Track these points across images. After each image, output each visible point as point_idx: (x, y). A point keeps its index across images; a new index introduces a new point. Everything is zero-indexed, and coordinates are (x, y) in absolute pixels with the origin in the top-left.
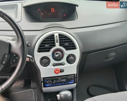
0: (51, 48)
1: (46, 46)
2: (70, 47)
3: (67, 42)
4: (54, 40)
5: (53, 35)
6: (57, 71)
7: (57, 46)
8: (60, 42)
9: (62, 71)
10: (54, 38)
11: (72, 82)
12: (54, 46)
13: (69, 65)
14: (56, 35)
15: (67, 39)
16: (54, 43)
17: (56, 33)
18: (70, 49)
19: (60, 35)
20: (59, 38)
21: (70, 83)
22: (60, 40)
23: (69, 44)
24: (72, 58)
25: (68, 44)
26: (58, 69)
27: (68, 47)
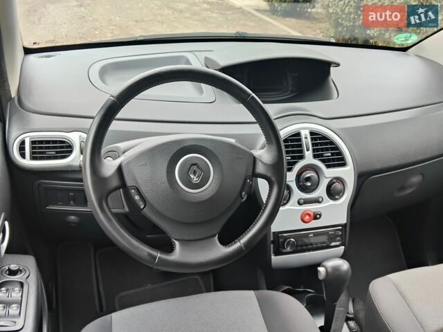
0: (294, 163)
2: (334, 160)
3: (327, 149)
4: (301, 146)
5: (298, 134)
6: (307, 217)
7: (309, 158)
8: (314, 150)
9: (316, 216)
10: (300, 140)
11: (338, 243)
12: (302, 157)
13: (332, 202)
15: (326, 144)
16: (301, 151)
17: (304, 129)
18: (334, 166)
19: (312, 133)
20: (312, 139)
21: (333, 244)
22: (313, 145)
23: (333, 154)
24: (338, 186)
25: (330, 154)
26: (309, 212)
27: (329, 160)
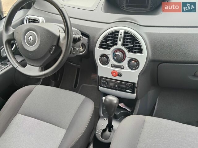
0: (112, 46)
1: (107, 43)
2: (135, 49)
4: (117, 38)
5: (118, 32)
6: (114, 74)
7: (119, 45)
8: (124, 42)
9: (119, 75)
10: (118, 35)
11: (130, 91)
12: (116, 44)
13: (130, 70)
14: (121, 32)
15: (134, 40)
16: (117, 41)
17: (122, 29)
19: (125, 33)
20: (125, 36)
21: (128, 91)
22: (124, 39)
23: (134, 46)
24: (133, 62)
25: (132, 45)
26: (116, 72)
27: (132, 49)
